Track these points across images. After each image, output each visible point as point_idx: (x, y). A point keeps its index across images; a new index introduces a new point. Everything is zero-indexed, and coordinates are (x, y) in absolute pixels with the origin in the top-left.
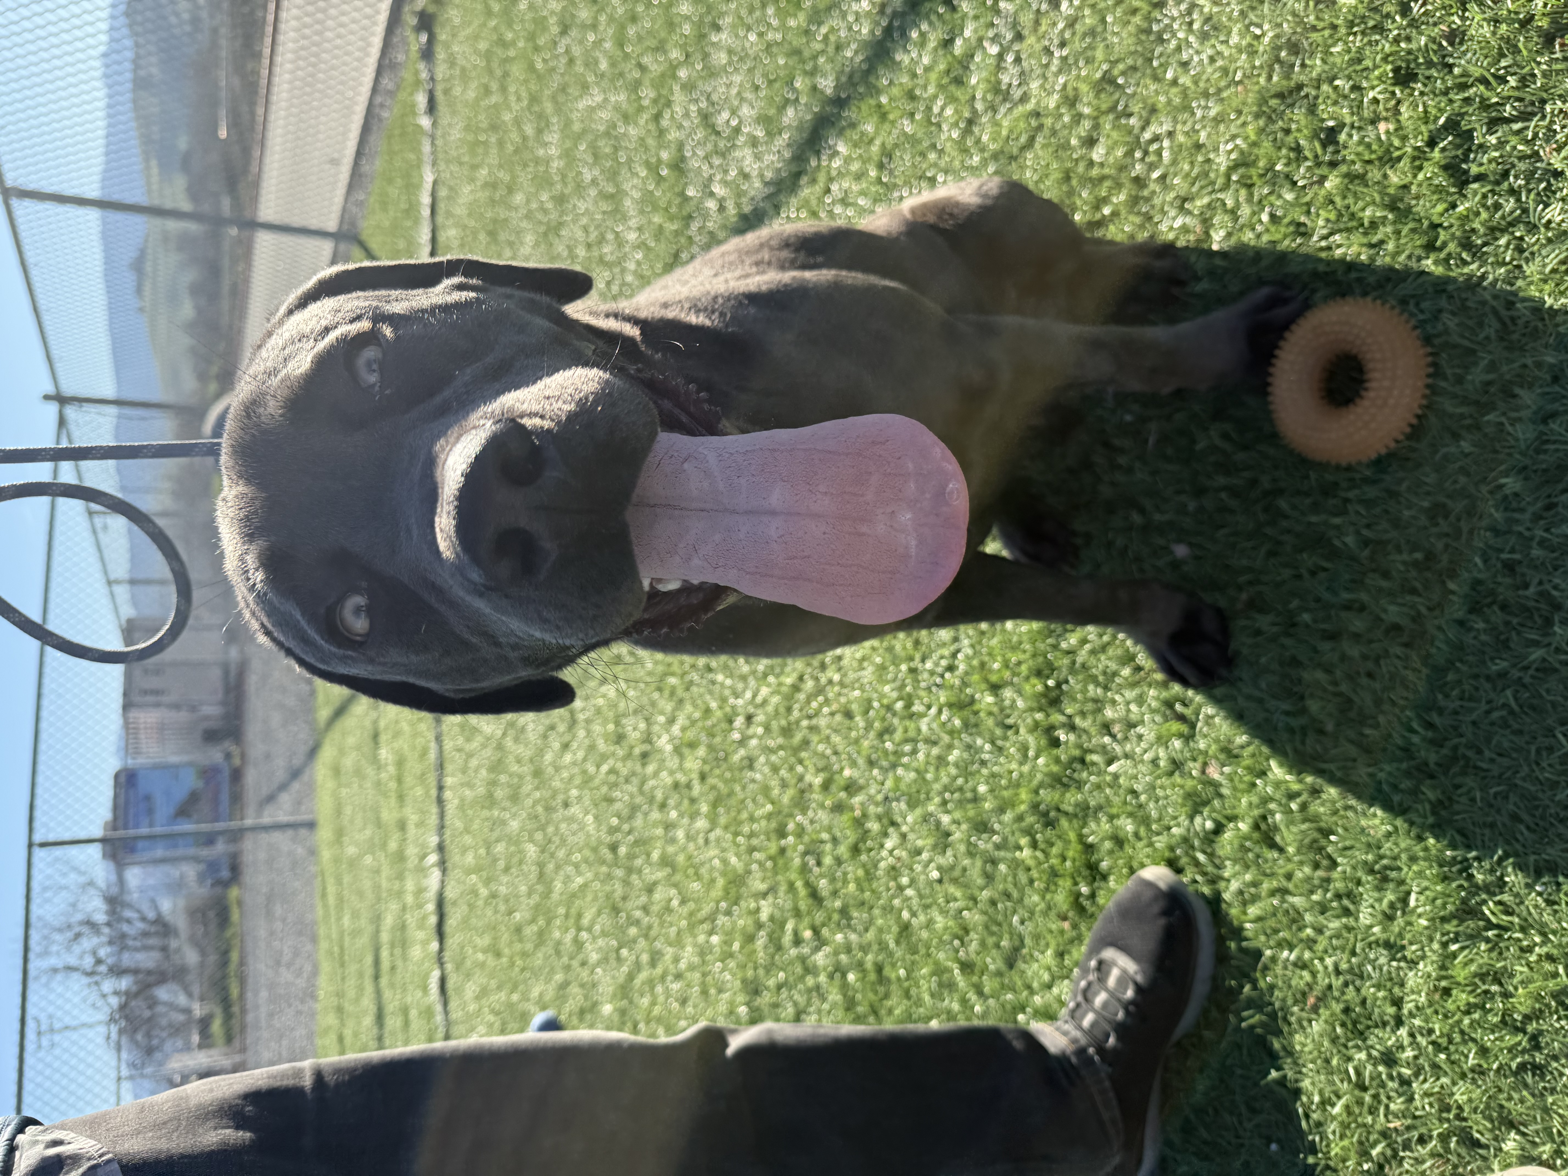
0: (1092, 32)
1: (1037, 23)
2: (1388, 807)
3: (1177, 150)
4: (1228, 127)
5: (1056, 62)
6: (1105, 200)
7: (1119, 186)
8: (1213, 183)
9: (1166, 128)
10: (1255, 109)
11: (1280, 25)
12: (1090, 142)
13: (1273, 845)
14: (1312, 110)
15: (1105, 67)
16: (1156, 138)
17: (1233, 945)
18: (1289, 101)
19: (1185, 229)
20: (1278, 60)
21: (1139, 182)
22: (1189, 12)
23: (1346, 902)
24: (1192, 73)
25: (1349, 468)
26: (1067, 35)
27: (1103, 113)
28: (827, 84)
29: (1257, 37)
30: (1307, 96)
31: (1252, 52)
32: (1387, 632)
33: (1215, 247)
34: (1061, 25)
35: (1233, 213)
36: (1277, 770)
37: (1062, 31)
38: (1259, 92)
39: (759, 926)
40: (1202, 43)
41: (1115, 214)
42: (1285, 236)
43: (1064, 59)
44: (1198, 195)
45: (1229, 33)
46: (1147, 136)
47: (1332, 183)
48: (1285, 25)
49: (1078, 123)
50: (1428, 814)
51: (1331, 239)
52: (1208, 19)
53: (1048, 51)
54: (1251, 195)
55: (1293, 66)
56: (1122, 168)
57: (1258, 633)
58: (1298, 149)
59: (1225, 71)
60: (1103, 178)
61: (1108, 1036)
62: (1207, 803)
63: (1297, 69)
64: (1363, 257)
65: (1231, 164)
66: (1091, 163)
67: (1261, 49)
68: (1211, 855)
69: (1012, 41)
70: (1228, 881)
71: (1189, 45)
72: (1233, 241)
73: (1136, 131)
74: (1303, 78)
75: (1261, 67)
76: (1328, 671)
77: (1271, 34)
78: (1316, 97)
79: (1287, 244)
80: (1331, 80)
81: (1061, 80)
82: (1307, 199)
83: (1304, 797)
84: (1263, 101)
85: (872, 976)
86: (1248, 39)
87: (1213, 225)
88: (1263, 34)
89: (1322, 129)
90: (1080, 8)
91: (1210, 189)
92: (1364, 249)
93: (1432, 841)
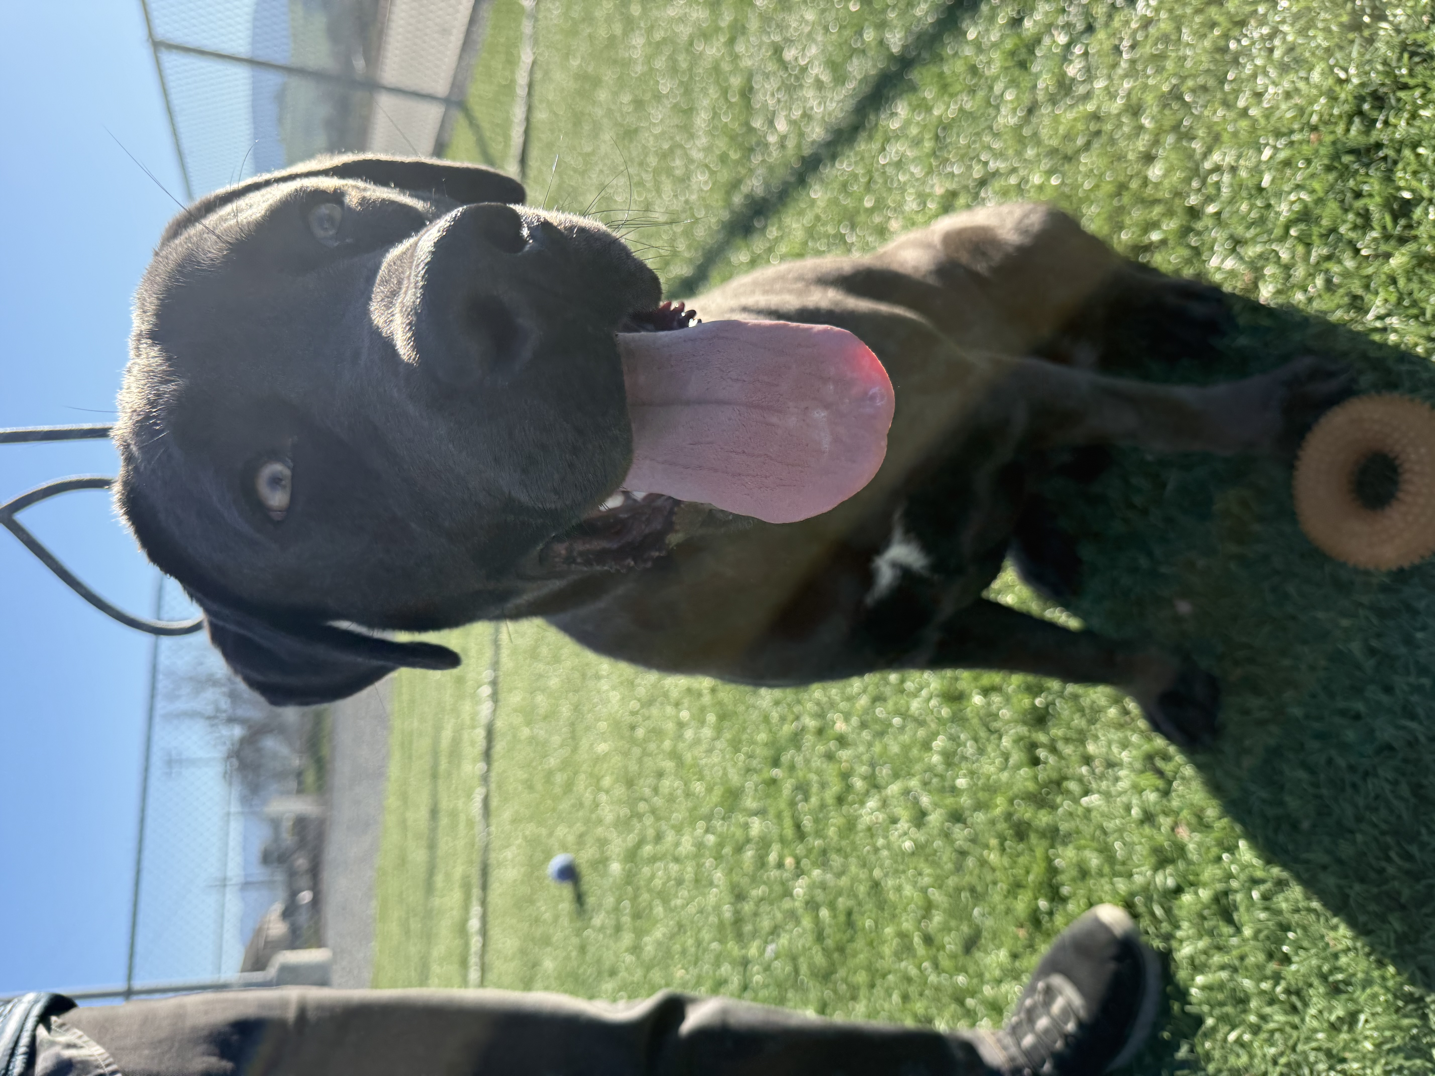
0: (1165, 38)
1: (1110, 17)
2: (1352, 923)
3: (1238, 187)
4: (1294, 175)
5: (1124, 65)
6: (1155, 225)
7: (1170, 213)
8: (1270, 232)
9: (1229, 160)
10: (1326, 161)
11: (1367, 73)
12: (1149, 158)
13: (1229, 920)
14: (1388, 178)
15: (1174, 81)
16: (1217, 169)
17: (1176, 1007)
18: (1365, 160)
19: (1232, 274)
20: (1360, 113)
21: (1194, 213)
22: (1271, 37)
23: (1294, 999)
24: (1265, 105)
25: (1367, 573)
26: (1140, 37)
27: (1165, 131)
28: (895, 41)
29: (1341, 82)
30: (1385, 158)
31: (1333, 98)
32: (1379, 751)
33: (1262, 301)
34: (1134, 25)
35: (1287, 268)
36: (1245, 852)
37: (1135, 32)
38: (1334, 143)
39: (748, 841)
40: (1281, 75)
41: (1164, 242)
42: (1339, 307)
43: (1133, 62)
44: (1254, 240)
45: (1311, 69)
46: (1207, 165)
47: (1398, 261)
48: (1373, 75)
49: (1138, 135)
50: (1392, 944)
51: (1388, 320)
52: (1291, 49)
53: (1117, 50)
54: (1308, 253)
55: (1375, 121)
56: (1178, 194)
57: (1246, 712)
58: (1365, 216)
59: (1301, 111)
60: (1156, 202)
61: (1043, 1063)
62: (1171, 861)
63: (1379, 125)
64: (1420, 350)
65: (1293, 217)
66: (1145, 182)
67: (1343, 96)
68: (1168, 911)
69: (1082, 33)
70: (1181, 941)
71: (1265, 74)
72: (1281, 300)
73: (1198, 156)
74: (1385, 138)
75: (1340, 116)
76: (1312, 770)
77: (1356, 81)
78: (1395, 163)
79: (1338, 315)
80: (1415, 145)
81: (1127, 85)
82: (1370, 270)
83: (1268, 885)
84: (1336, 156)
85: (842, 918)
86: (1330, 81)
87: (1263, 276)
88: (1347, 81)
89: (1396, 198)
90: (1157, 10)
91: (1265, 237)
92: (1421, 341)
93: (1391, 969)
